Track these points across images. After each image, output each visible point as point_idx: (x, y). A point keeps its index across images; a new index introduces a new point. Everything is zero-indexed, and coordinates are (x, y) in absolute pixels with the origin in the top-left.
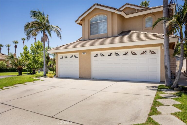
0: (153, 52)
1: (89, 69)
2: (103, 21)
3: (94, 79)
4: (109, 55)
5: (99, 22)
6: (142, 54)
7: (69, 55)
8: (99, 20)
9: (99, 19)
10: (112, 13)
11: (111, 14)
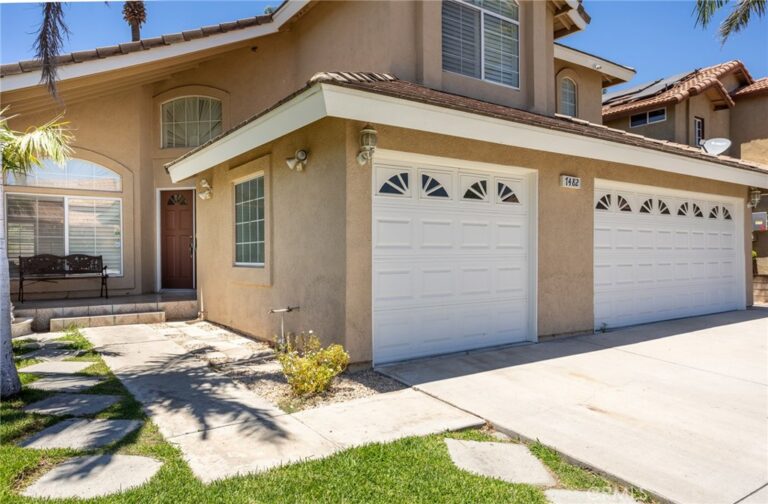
0: (727, 215)
2: (504, 22)
3: (607, 332)
4: (643, 210)
6: (711, 216)
7: (456, 172)
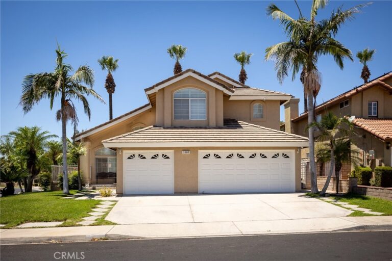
0: (286, 156)
1: (195, 177)
2: (199, 100)
3: (204, 194)
4: (228, 157)
5: (191, 100)
6: (273, 157)
8: (190, 96)
9: (190, 93)
10: (217, 90)
11: (214, 91)
